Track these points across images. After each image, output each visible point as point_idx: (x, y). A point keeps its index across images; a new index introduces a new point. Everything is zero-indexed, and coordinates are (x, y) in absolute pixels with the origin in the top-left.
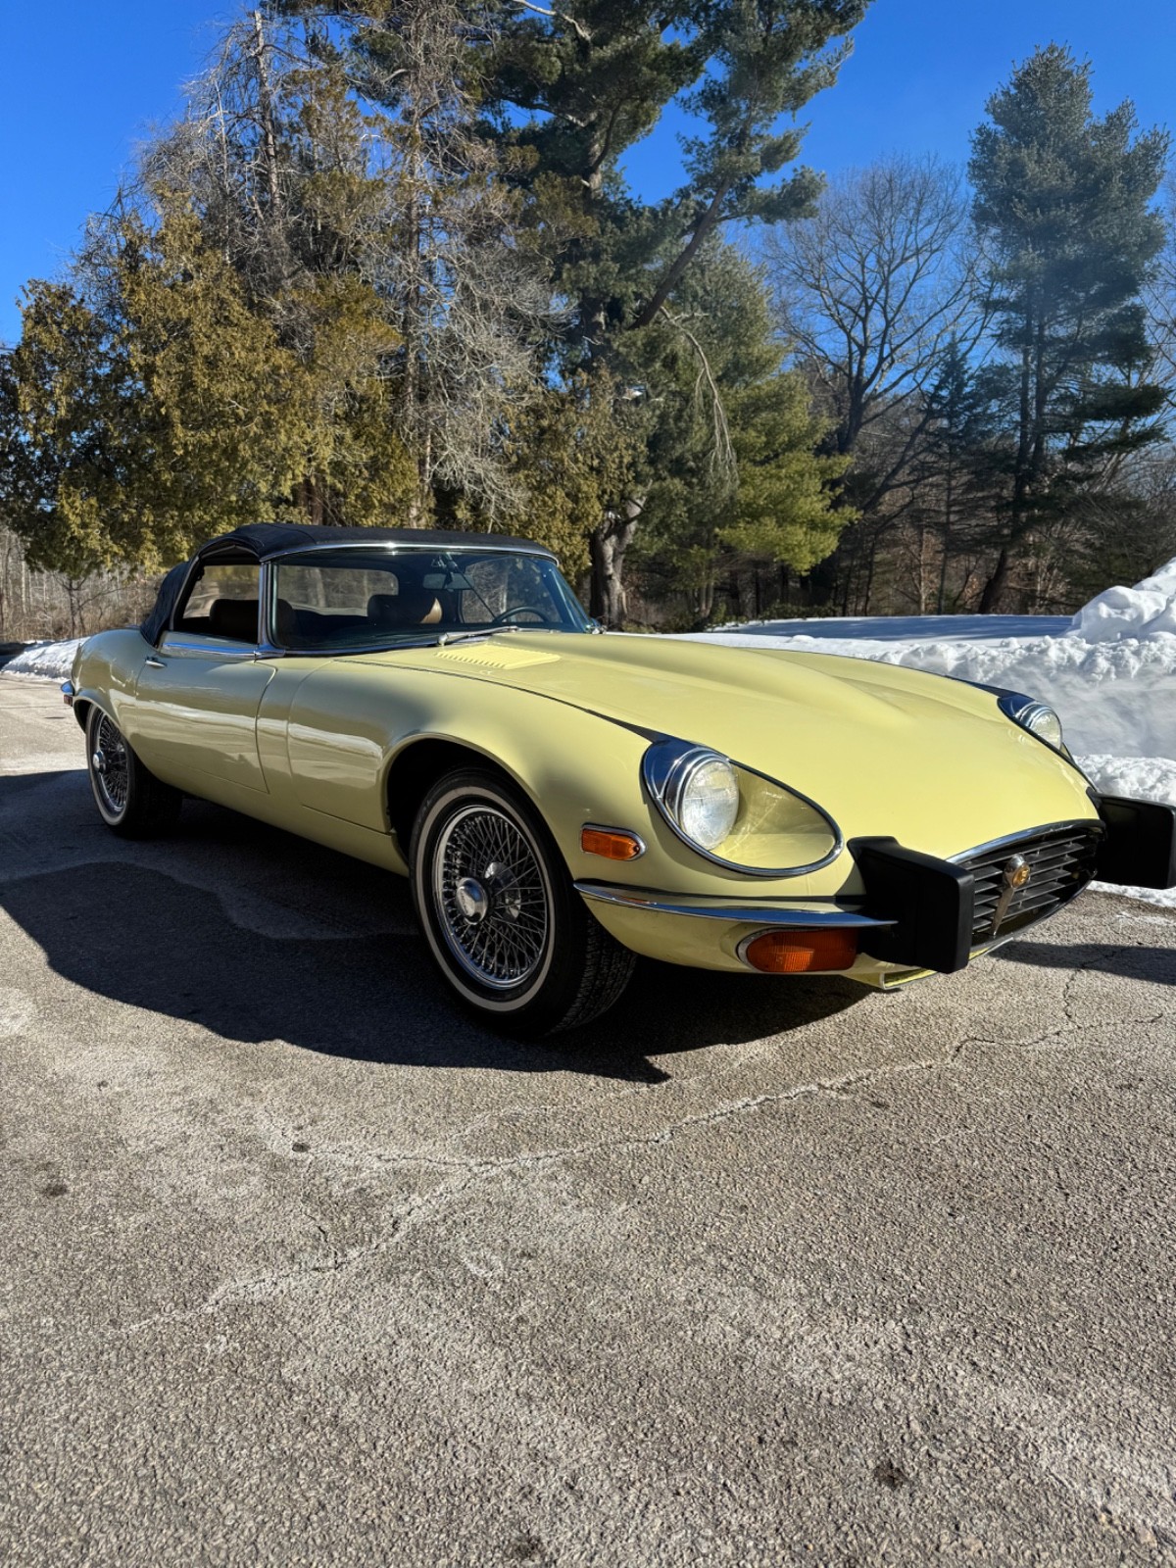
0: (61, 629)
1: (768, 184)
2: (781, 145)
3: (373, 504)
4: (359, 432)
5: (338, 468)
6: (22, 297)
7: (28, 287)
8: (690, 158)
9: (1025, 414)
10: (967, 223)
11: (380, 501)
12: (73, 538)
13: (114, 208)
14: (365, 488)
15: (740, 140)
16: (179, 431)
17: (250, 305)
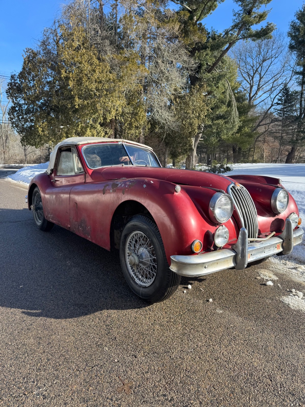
0: (22, 161)
1: (255, 28)
2: (263, 15)
3: (133, 127)
4: (129, 103)
5: (123, 114)
6: (24, 54)
7: (26, 50)
8: (235, 18)
9: (301, 105)
10: (287, 49)
11: (135, 126)
12: (39, 135)
13: (52, 27)
14: (130, 121)
15: (249, 13)
16: (77, 99)
17: (99, 59)
